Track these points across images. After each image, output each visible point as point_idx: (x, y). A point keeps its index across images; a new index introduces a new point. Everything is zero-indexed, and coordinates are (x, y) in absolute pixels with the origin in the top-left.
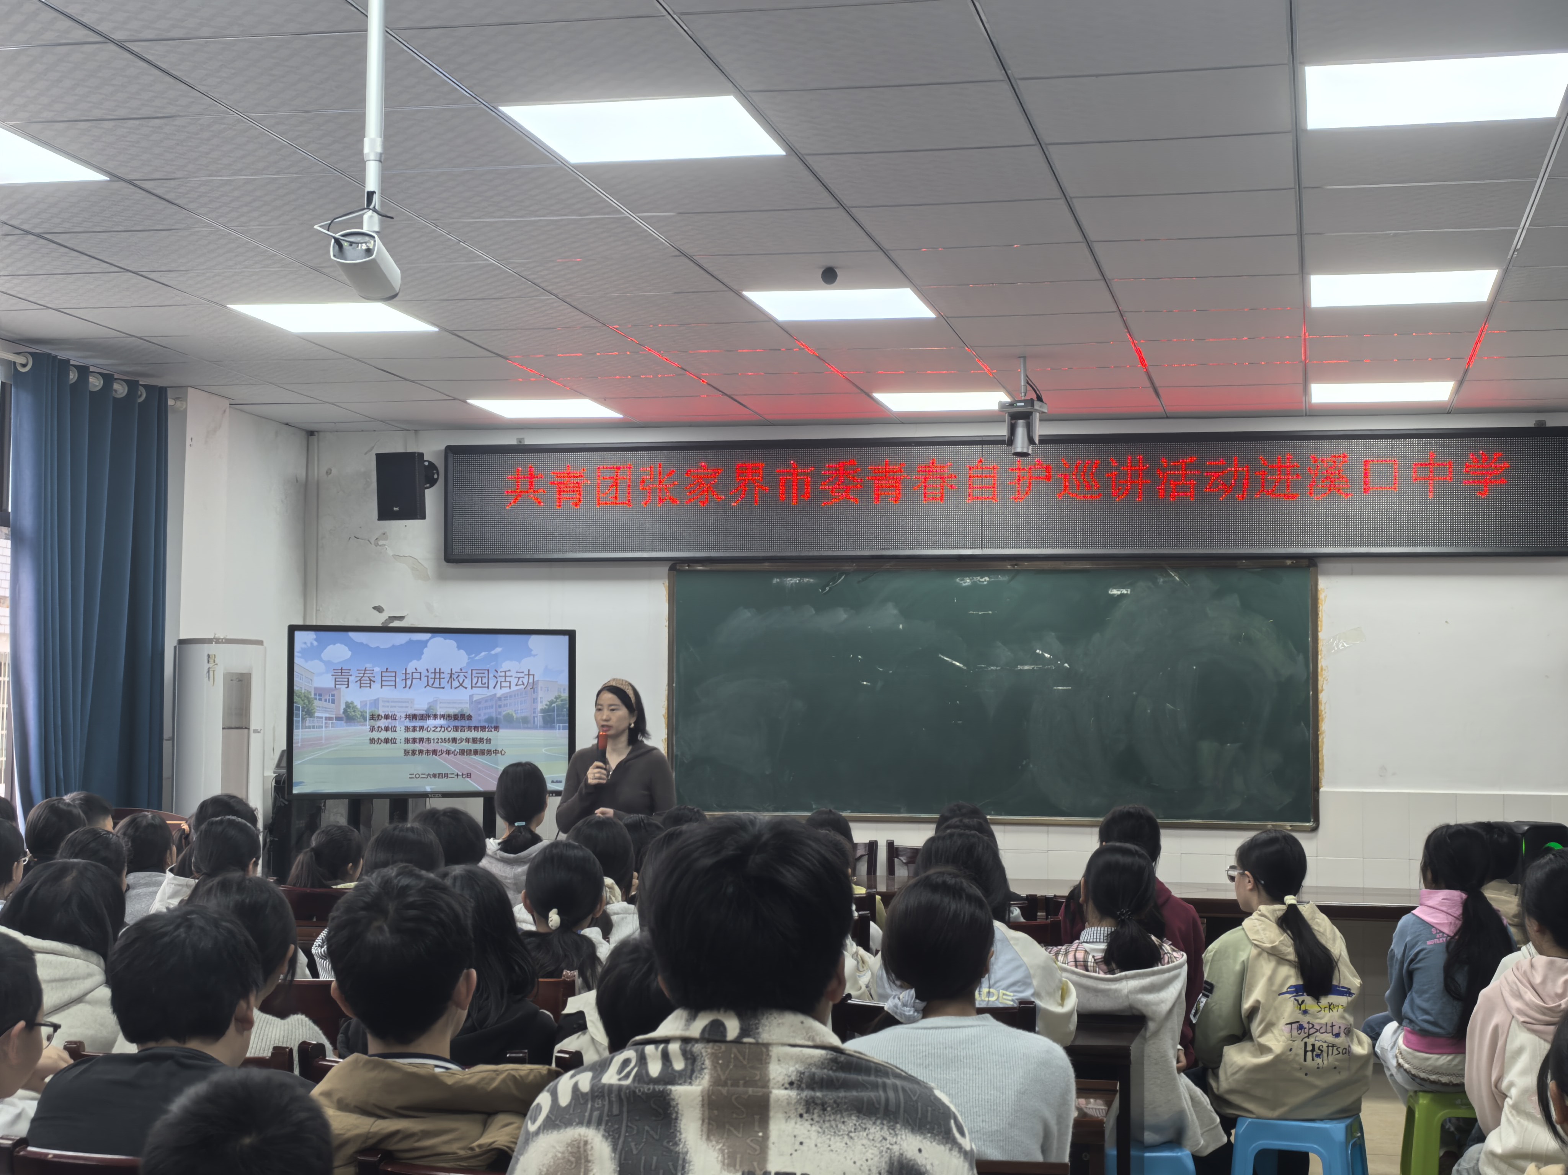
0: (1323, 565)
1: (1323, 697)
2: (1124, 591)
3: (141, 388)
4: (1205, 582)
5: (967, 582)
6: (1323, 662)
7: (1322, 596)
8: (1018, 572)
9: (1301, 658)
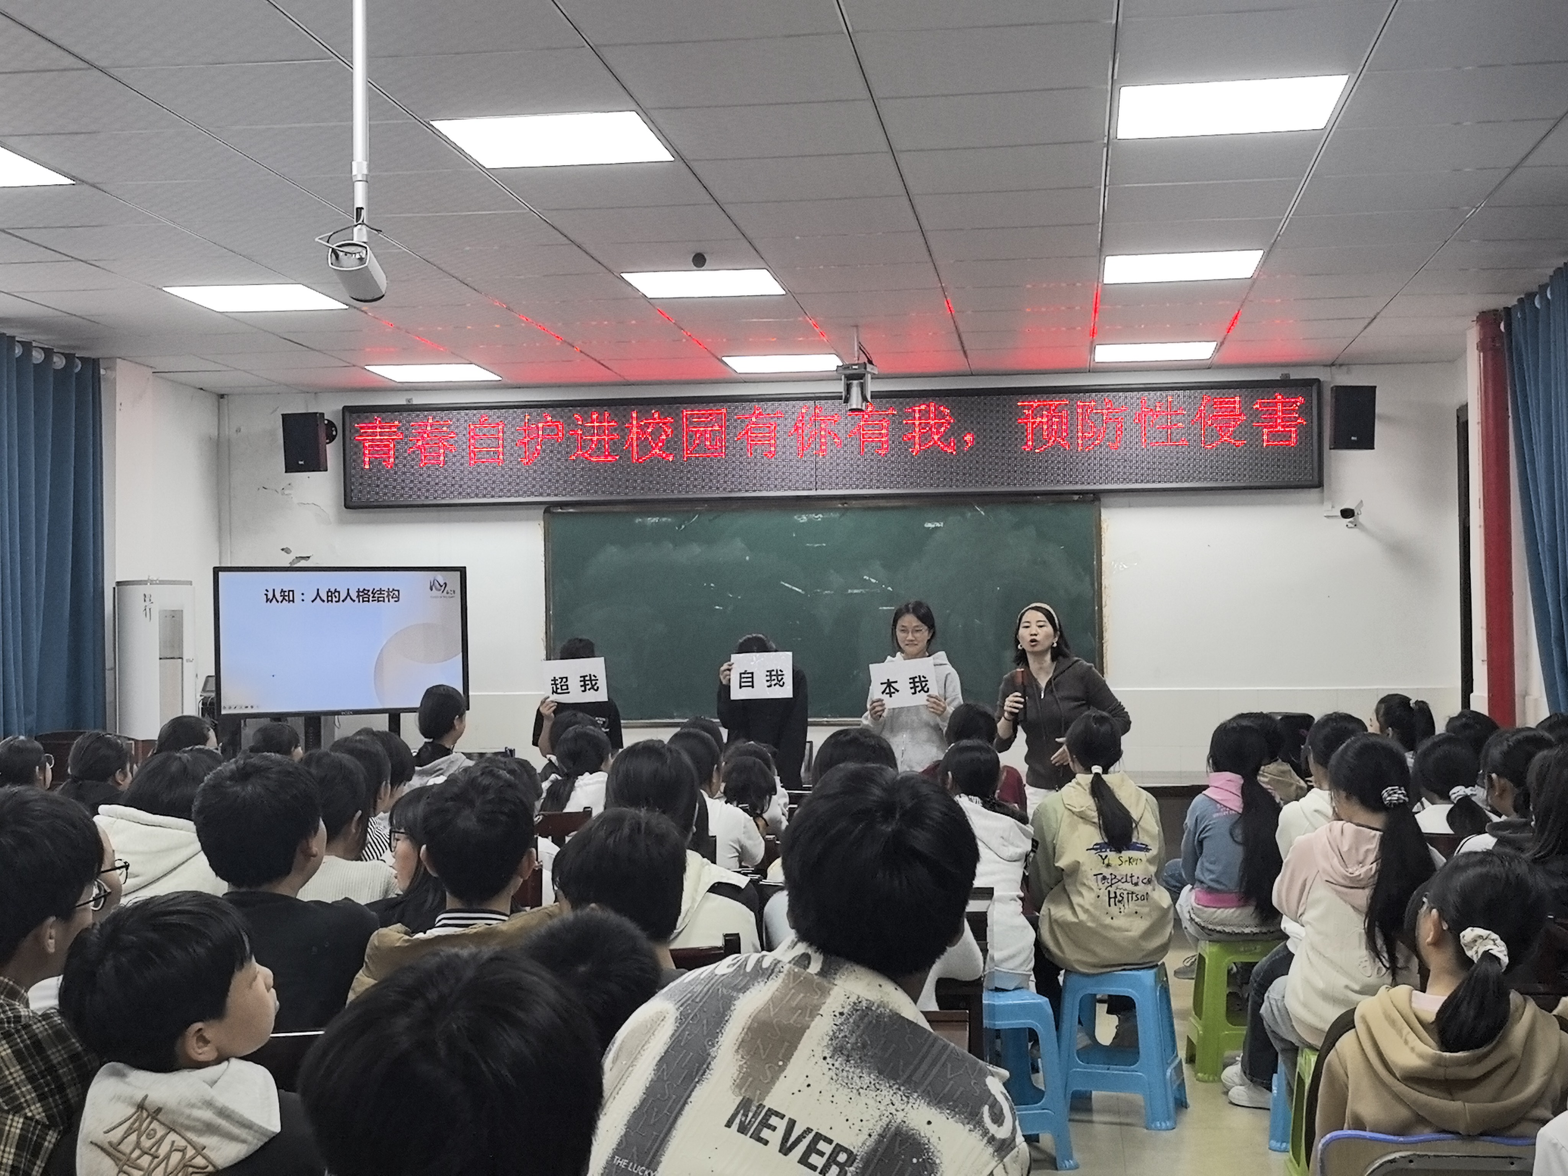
0: (1104, 500)
1: (1106, 611)
2: (938, 525)
3: (77, 361)
4: (1005, 515)
5: (804, 518)
6: (1105, 582)
7: (1104, 525)
8: (847, 509)
9: (1087, 578)
